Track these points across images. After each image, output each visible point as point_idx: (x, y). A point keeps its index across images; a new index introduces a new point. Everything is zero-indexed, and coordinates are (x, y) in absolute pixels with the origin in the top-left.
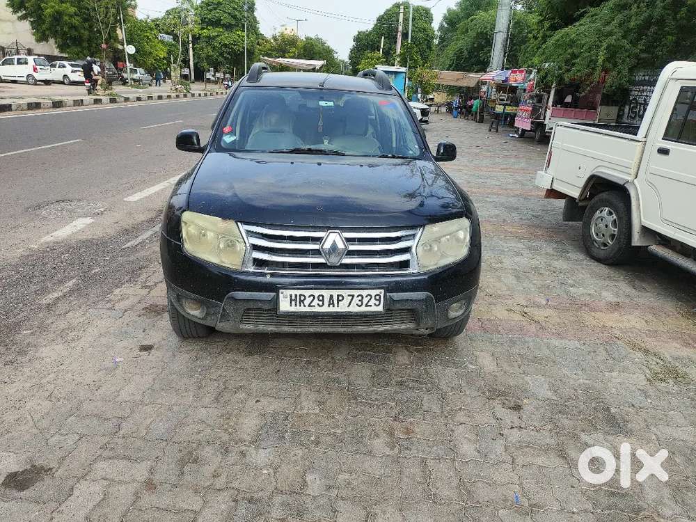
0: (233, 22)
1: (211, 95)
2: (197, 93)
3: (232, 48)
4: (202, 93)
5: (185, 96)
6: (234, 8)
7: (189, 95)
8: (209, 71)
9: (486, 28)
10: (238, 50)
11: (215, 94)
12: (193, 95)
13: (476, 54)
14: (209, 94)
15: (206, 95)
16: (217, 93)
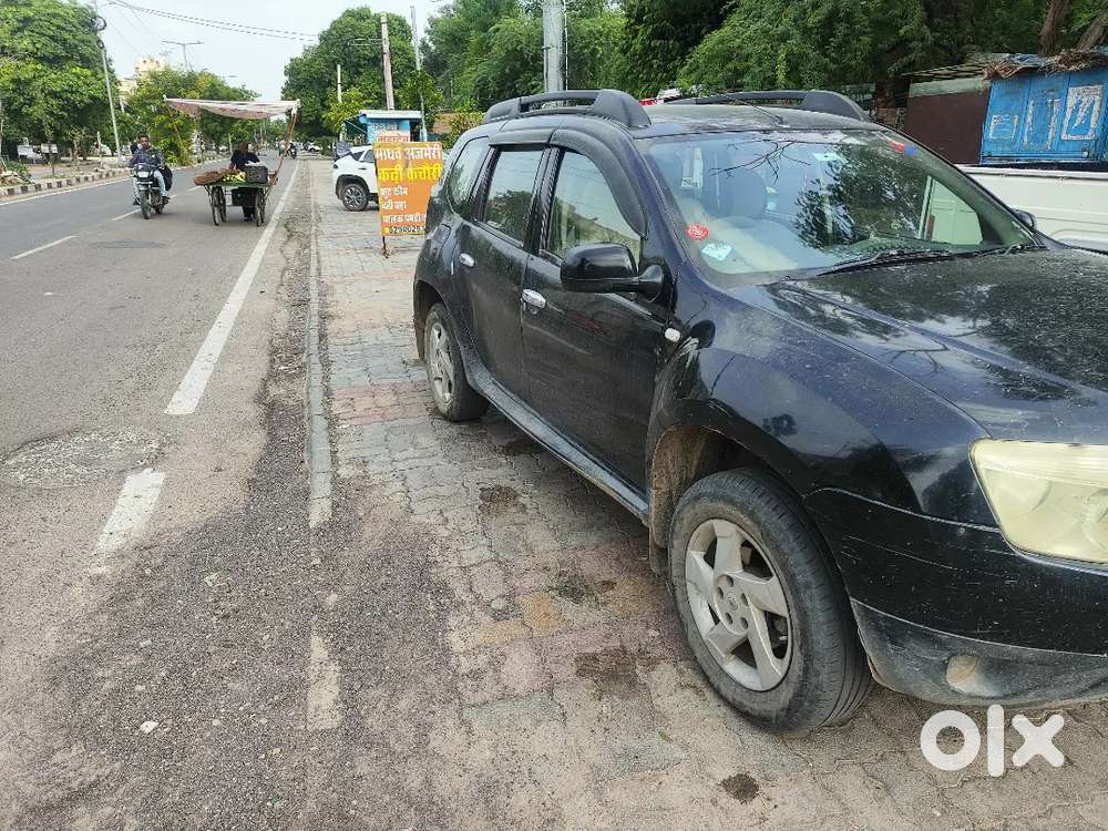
0: (61, 51)
1: (69, 183)
2: (44, 183)
3: (68, 100)
4: (53, 181)
5: (24, 189)
6: (58, 27)
7: (31, 188)
8: (21, 143)
9: (519, 42)
10: (82, 101)
11: (74, 181)
12: (38, 187)
13: (509, 84)
14: (64, 181)
15: (60, 184)
16: (78, 180)
